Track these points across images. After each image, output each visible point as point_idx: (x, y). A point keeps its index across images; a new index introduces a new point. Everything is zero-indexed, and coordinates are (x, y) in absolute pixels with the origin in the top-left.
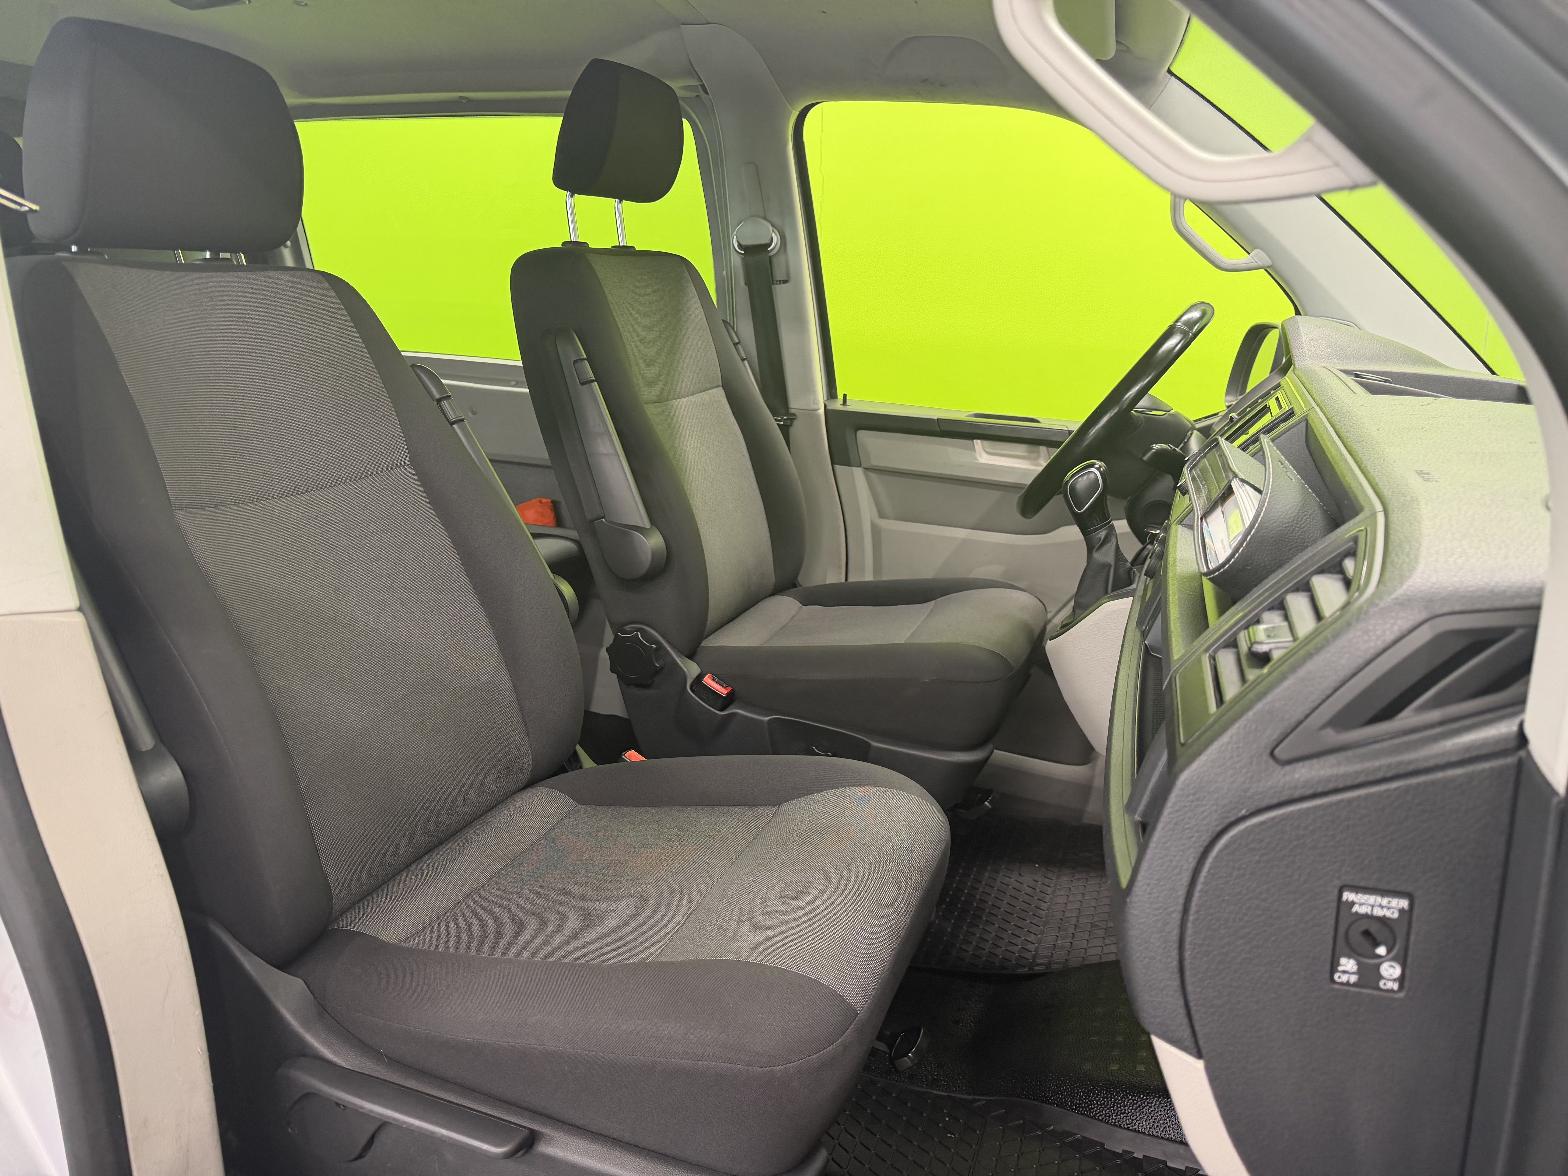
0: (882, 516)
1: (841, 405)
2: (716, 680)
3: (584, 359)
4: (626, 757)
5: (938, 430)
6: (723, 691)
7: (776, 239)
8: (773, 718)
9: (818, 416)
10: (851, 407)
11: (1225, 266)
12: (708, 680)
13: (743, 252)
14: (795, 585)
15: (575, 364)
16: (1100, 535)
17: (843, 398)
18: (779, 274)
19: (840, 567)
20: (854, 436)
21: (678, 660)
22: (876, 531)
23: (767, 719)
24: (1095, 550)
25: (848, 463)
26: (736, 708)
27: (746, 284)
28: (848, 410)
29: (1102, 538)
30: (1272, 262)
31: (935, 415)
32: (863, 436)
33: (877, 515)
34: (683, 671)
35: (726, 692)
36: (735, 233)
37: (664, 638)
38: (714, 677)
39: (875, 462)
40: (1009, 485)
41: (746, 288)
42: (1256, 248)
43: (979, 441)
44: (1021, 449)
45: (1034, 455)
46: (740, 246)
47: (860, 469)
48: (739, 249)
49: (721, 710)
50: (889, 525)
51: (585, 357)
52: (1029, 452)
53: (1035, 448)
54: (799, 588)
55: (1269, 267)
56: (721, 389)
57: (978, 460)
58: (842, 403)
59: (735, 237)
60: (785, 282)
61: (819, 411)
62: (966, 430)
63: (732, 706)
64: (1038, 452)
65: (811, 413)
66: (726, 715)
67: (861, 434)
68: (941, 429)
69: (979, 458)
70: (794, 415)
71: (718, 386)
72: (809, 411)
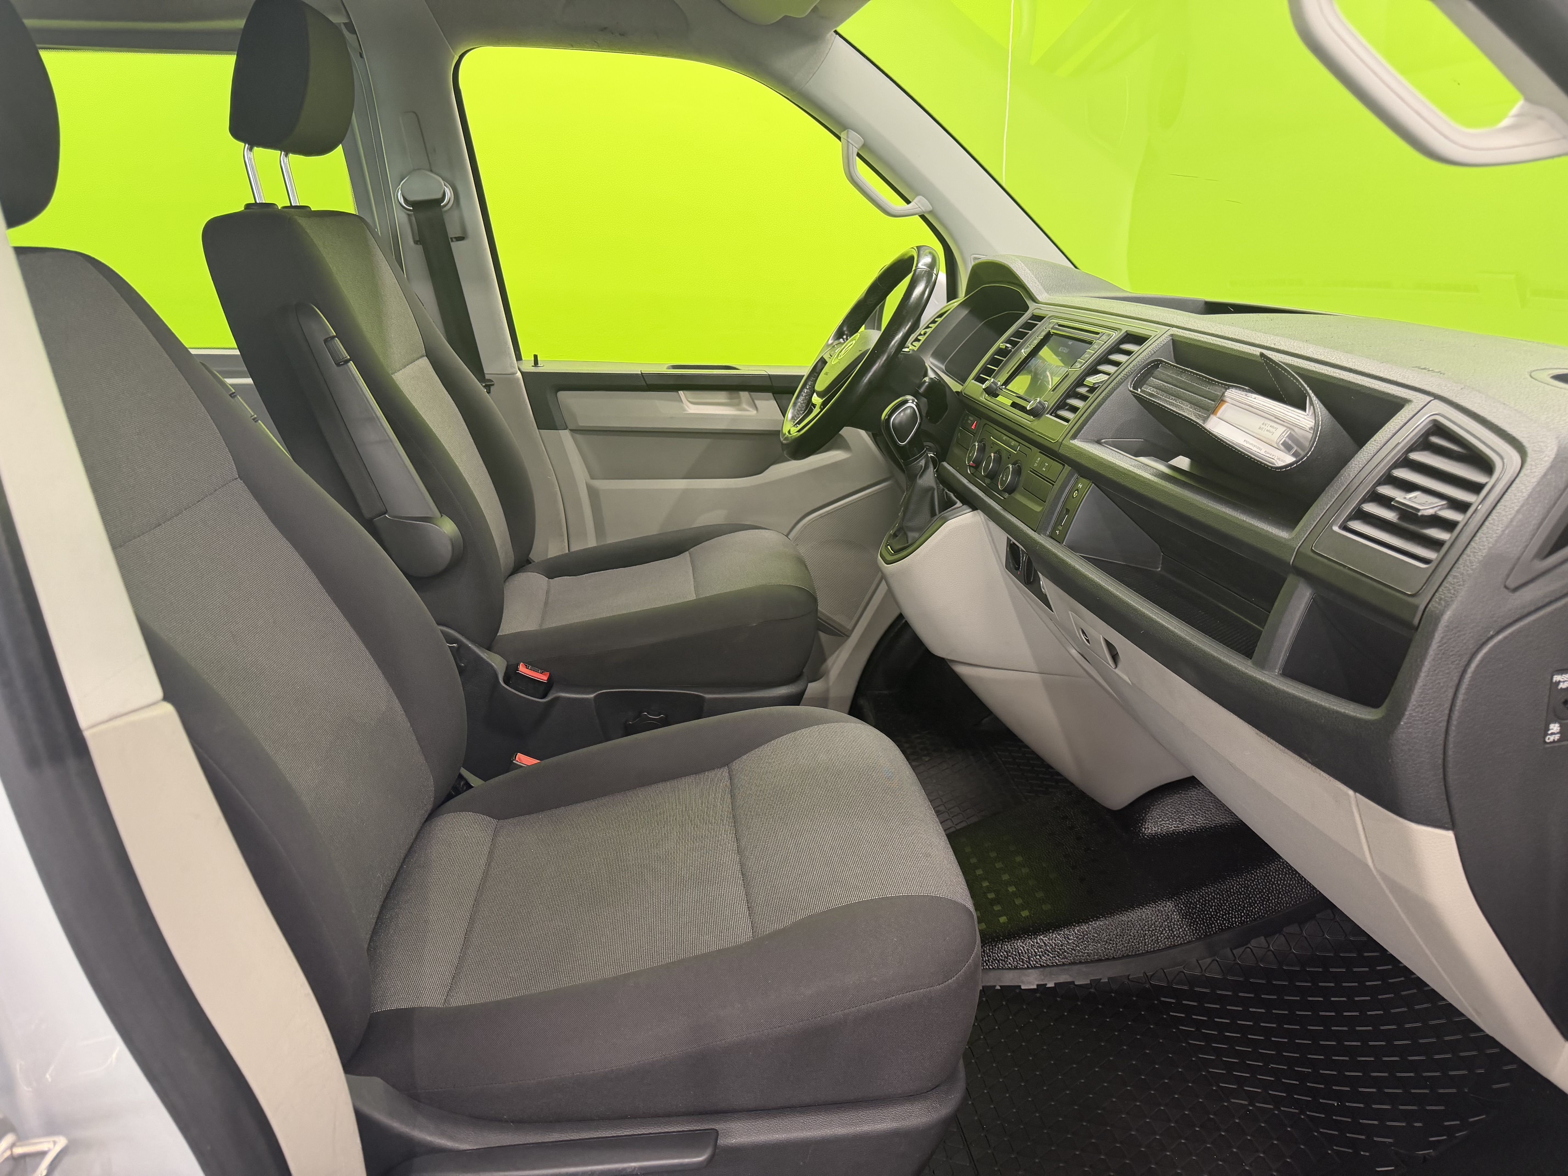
0: (592, 478)
1: (533, 366)
2: (530, 668)
3: (334, 337)
4: (517, 761)
5: (645, 384)
6: (543, 678)
7: (449, 193)
8: (599, 694)
9: (518, 379)
10: (543, 368)
11: (895, 213)
12: (522, 669)
13: (412, 208)
14: (529, 562)
15: (326, 344)
16: (921, 464)
17: (533, 359)
18: (453, 230)
19: (562, 536)
20: (556, 398)
21: (482, 655)
22: (593, 493)
23: (592, 696)
24: (918, 477)
25: (554, 427)
26: (557, 692)
27: (416, 242)
28: (540, 371)
29: (923, 466)
30: (933, 208)
31: (637, 370)
32: (565, 397)
33: (589, 476)
34: (492, 666)
35: (546, 679)
36: (400, 186)
37: (463, 635)
38: (526, 666)
39: (583, 423)
40: (721, 432)
41: (420, 247)
42: (918, 194)
43: (682, 392)
44: (722, 396)
45: (735, 401)
46: (405, 200)
47: (567, 432)
48: (405, 204)
49: (544, 697)
50: (602, 485)
51: (335, 334)
52: (731, 398)
53: (735, 394)
54: (533, 563)
55: (931, 212)
56: (426, 358)
57: (685, 410)
58: (533, 365)
59: (400, 192)
60: (460, 239)
61: (517, 374)
62: (671, 382)
63: (552, 692)
64: (739, 397)
65: (508, 378)
66: (548, 702)
67: (562, 395)
68: (648, 383)
69: (687, 409)
70: (490, 381)
71: (423, 356)
72: (507, 376)
